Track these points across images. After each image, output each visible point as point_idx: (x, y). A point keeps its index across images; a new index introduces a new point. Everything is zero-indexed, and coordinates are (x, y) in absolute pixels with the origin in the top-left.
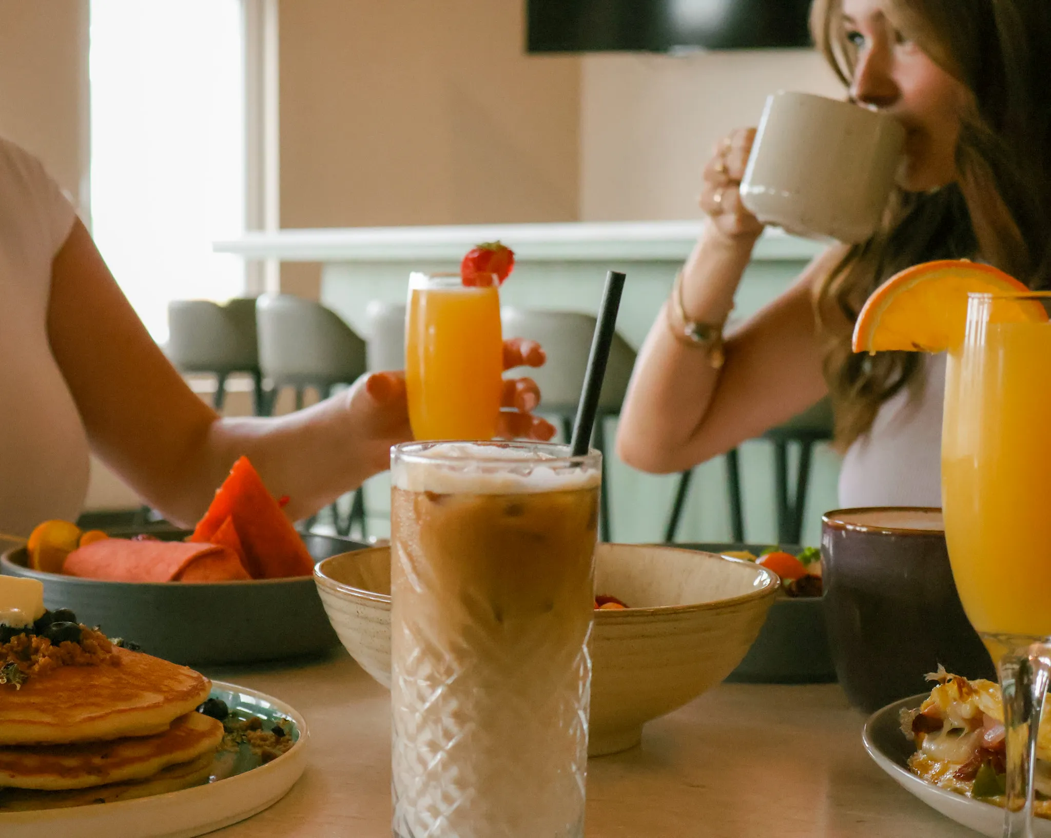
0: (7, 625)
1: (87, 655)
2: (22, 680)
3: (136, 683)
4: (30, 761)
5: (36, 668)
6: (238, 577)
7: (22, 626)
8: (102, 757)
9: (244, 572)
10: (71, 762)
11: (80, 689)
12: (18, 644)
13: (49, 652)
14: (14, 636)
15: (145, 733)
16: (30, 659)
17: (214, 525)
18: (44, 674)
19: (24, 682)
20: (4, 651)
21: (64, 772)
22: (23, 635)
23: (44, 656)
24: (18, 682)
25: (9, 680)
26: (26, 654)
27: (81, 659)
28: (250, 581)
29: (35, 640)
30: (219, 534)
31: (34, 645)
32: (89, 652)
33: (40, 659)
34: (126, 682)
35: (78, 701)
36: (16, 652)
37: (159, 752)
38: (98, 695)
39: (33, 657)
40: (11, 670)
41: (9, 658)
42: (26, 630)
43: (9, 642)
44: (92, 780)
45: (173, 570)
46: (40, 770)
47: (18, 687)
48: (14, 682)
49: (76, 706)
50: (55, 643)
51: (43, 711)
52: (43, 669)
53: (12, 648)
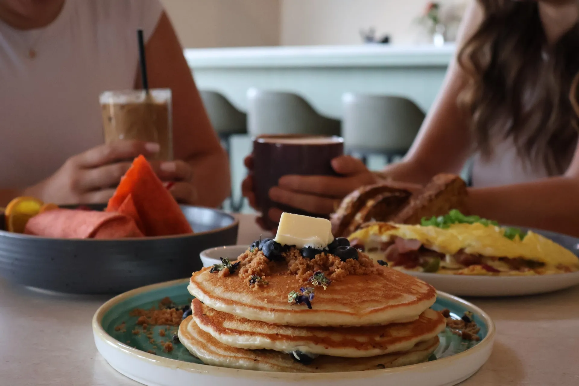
0: (313, 247)
1: (364, 268)
2: (327, 283)
3: (397, 287)
4: (336, 337)
5: (334, 275)
6: (134, 235)
7: (322, 249)
8: (381, 337)
9: (138, 231)
10: (361, 339)
11: (363, 290)
12: (320, 260)
13: (341, 265)
14: (317, 254)
15: (404, 321)
16: (329, 270)
17: (120, 200)
18: (339, 280)
19: (328, 284)
20: (311, 264)
21: (359, 346)
22: (323, 254)
23: (338, 268)
24: (325, 285)
25: (319, 283)
26: (326, 266)
27: (360, 271)
28: (143, 238)
29: (331, 257)
30: (123, 206)
31: (331, 260)
32: (364, 266)
33: (336, 270)
34: (391, 286)
35: (365, 298)
36: (319, 265)
37: (415, 334)
38: (375, 295)
39: (330, 268)
40: (320, 277)
41: (315, 269)
42: (324, 250)
43: (314, 258)
44: (376, 351)
45: (90, 229)
46: (344, 344)
47: (325, 288)
48: (322, 285)
49: (364, 302)
50: (343, 259)
51: (344, 304)
52: (339, 276)
53: (316, 262)
